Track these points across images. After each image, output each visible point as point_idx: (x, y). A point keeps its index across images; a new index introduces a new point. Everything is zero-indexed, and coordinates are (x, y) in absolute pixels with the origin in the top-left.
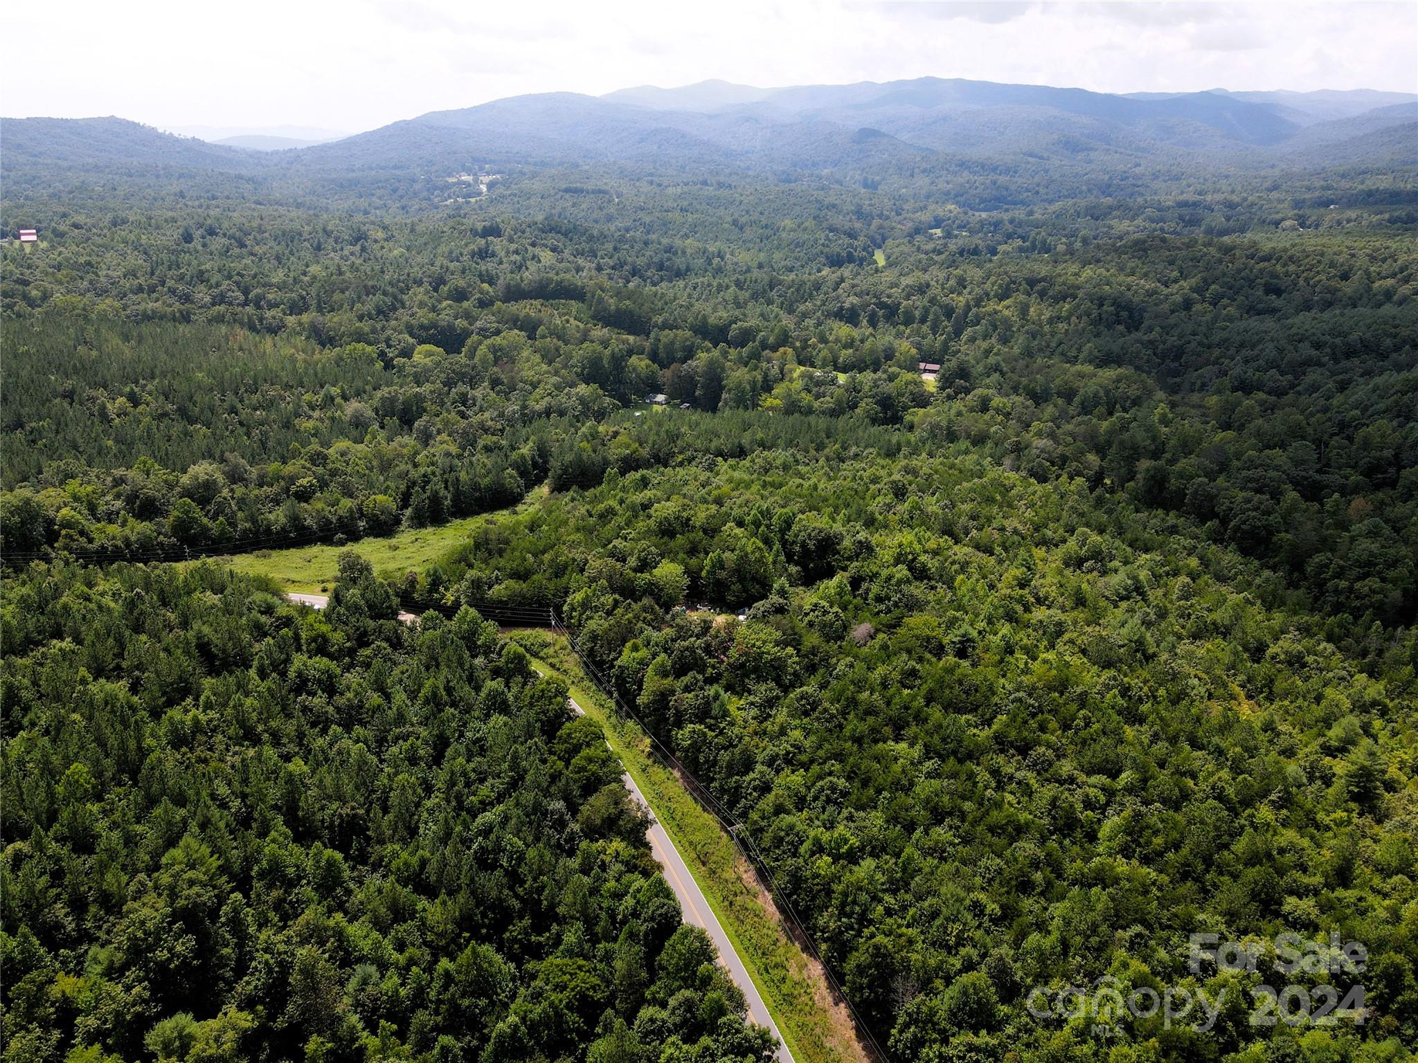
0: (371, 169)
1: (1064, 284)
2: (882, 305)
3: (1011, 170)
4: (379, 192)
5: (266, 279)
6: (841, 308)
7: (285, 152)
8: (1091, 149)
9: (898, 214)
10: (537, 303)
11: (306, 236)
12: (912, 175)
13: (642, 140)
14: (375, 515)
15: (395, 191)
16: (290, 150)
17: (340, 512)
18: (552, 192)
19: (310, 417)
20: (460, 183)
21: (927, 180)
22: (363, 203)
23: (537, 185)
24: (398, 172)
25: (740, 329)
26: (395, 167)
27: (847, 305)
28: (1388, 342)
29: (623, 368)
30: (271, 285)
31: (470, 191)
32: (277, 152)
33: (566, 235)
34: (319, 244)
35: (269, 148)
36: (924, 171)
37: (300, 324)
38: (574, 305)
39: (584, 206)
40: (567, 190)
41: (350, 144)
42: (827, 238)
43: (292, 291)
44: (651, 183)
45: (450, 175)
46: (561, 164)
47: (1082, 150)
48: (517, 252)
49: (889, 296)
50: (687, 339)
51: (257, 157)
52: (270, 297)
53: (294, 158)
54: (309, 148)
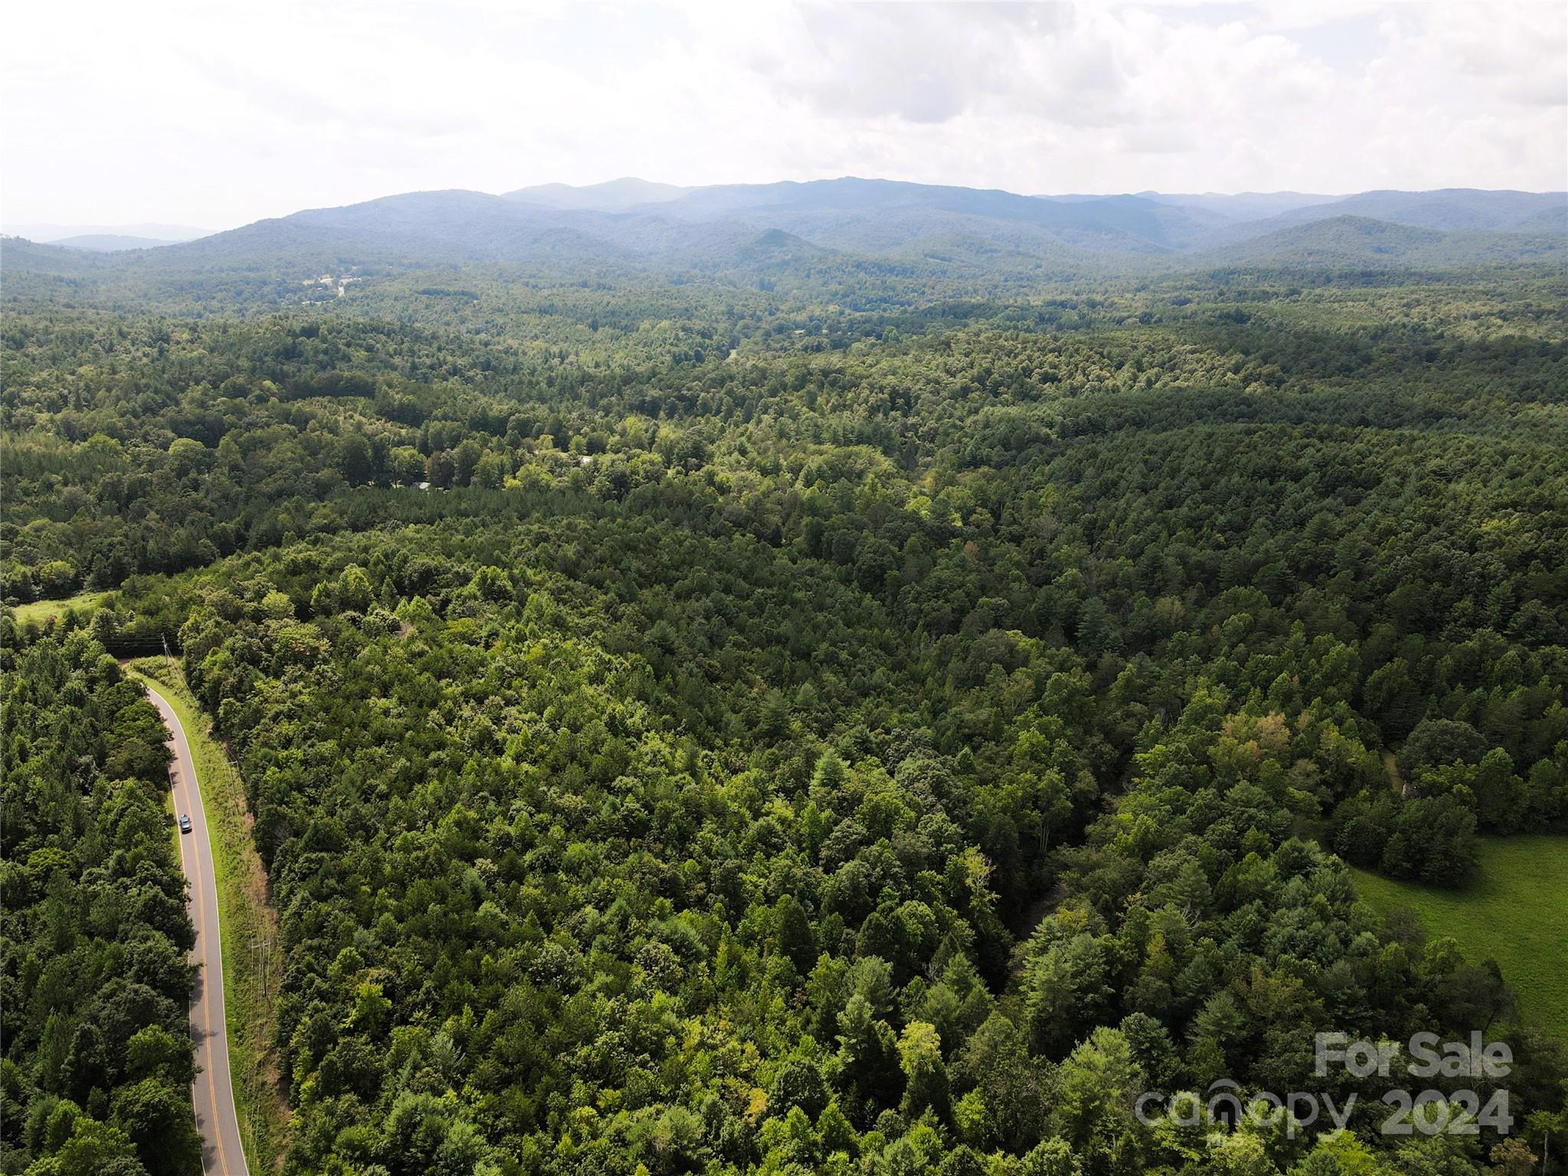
0: (222, 270)
1: (853, 375)
2: (681, 398)
3: (905, 271)
4: (220, 296)
5: (24, 378)
6: (644, 402)
7: (128, 253)
8: (995, 251)
9: (771, 314)
10: (325, 400)
11: (97, 337)
12: (808, 276)
13: (536, 241)
14: (51, 580)
15: (239, 294)
16: (134, 251)
17: (14, 577)
18: (408, 293)
19: (23, 502)
20: (317, 285)
21: (821, 281)
22: (198, 307)
23: (394, 288)
24: (252, 275)
25: (518, 420)
26: (249, 269)
27: (648, 399)
28: (1111, 421)
29: (384, 457)
30: (28, 384)
31: (325, 295)
32: (118, 253)
33: (388, 335)
34: (112, 345)
35: (110, 249)
36: (820, 272)
37: (52, 421)
38: (362, 401)
39: (438, 308)
40: (424, 292)
41: (203, 246)
42: (677, 337)
43: (51, 389)
44: (527, 285)
45: (309, 277)
46: (437, 265)
47: (986, 252)
48: (326, 352)
49: (689, 389)
50: (453, 430)
51: (93, 259)
52: (25, 395)
53: (138, 258)
54: (155, 249)
